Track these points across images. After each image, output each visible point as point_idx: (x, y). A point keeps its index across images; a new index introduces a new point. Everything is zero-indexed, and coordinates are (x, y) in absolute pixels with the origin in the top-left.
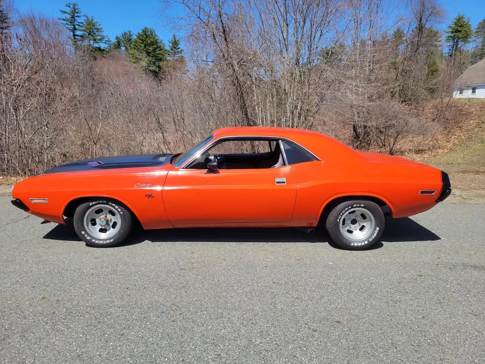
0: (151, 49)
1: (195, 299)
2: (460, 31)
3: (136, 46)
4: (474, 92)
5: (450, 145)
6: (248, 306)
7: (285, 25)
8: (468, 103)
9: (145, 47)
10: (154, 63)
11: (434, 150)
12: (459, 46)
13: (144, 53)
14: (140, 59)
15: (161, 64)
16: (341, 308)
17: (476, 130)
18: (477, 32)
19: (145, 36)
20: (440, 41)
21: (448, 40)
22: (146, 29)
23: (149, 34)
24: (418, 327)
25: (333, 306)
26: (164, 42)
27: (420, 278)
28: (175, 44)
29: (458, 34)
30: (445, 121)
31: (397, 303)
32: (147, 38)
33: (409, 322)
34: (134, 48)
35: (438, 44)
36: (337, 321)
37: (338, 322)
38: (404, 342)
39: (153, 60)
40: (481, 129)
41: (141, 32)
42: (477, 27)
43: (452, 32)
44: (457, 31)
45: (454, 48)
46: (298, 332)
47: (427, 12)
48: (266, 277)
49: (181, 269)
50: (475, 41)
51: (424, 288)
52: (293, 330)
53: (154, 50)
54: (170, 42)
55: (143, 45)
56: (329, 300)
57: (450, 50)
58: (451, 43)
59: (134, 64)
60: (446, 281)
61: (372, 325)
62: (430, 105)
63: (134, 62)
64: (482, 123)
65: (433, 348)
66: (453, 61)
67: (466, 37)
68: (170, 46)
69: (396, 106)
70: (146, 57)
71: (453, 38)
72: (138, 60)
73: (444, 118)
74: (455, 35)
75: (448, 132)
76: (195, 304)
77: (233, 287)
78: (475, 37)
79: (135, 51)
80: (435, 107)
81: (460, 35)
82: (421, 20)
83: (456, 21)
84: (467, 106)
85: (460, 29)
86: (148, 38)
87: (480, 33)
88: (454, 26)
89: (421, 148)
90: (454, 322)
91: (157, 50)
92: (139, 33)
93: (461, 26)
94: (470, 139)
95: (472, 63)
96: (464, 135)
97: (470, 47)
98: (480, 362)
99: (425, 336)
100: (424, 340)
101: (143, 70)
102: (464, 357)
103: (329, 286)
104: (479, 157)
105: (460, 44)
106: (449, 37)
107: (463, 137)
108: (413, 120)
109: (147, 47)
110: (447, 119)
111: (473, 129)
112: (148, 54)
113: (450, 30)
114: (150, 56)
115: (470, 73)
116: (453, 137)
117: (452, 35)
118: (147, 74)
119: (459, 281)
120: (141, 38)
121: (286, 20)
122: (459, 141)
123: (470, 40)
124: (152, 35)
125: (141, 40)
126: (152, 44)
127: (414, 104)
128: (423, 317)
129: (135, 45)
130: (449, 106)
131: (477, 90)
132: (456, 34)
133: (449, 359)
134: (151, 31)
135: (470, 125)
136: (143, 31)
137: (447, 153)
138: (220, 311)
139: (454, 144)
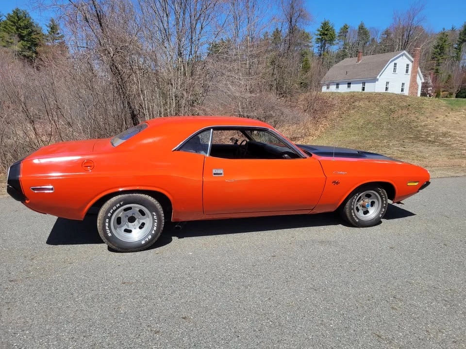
0: (25, 32)
1: (19, 316)
2: (326, 35)
3: (6, 29)
4: (337, 87)
5: (317, 133)
6: (84, 315)
7: (165, 15)
8: (331, 96)
9: (17, 29)
10: (29, 48)
11: (306, 137)
12: (326, 47)
13: (16, 36)
14: (11, 43)
15: (38, 49)
16: (190, 301)
17: (338, 119)
18: (339, 36)
19: (16, 18)
20: (311, 42)
21: (317, 42)
22: (17, 10)
23: (22, 16)
24: (263, 310)
25: (183, 301)
26: (40, 25)
27: (273, 259)
28: (53, 28)
29: (325, 36)
30: (314, 112)
31: (247, 288)
32: (19, 20)
33: (255, 306)
34: (4, 31)
35: (310, 44)
36: (184, 316)
37: (184, 318)
38: (247, 329)
39: (28, 45)
40: (341, 119)
41: (11, 13)
42: (339, 32)
43: (320, 35)
44: (324, 34)
45: (323, 49)
46: (138, 338)
47: (296, 14)
48: (116, 278)
49: (11, 281)
50: (338, 43)
51: (275, 268)
52: (132, 336)
53: (29, 34)
54: (47, 26)
55: (14, 28)
56: (180, 295)
57: (319, 50)
58: (319, 45)
59: (5, 49)
60: (295, 259)
61: (219, 315)
62: (302, 98)
63: (4, 46)
64: (342, 114)
65: (273, 331)
66: (322, 60)
67: (331, 40)
68: (48, 30)
69: (273, 97)
70: (19, 42)
71: (322, 40)
72: (9, 44)
73: (313, 109)
74: (322, 38)
75: (316, 122)
76: (17, 323)
77: (72, 294)
78: (338, 40)
79: (5, 33)
80: (306, 99)
81: (326, 38)
82: (291, 21)
83: (322, 25)
84: (330, 99)
85: (326, 32)
86: (21, 20)
87: (341, 37)
88: (321, 29)
89: (295, 135)
90: (296, 299)
91: (33, 34)
92: (9, 14)
93: (327, 30)
94: (333, 127)
95: (336, 62)
96: (328, 124)
97: (334, 48)
98: (313, 337)
99: (268, 319)
100: (266, 323)
101: (16, 55)
102: (299, 335)
103: (183, 278)
104: (340, 143)
105: (327, 45)
106: (318, 39)
107: (328, 126)
108: (287, 111)
109: (19, 30)
110: (316, 110)
111: (336, 119)
112: (21, 37)
113: (319, 33)
114: (23, 40)
115: (334, 71)
116: (320, 126)
117: (320, 37)
118: (20, 59)
119: (306, 258)
120: (13, 19)
121: (164, 10)
122: (325, 129)
123: (334, 42)
124: (25, 17)
125: (12, 21)
126: (26, 27)
127: (289, 96)
128: (270, 299)
129: (5, 27)
130: (317, 99)
131: (340, 86)
132: (323, 36)
133: (286, 340)
134: (24, 13)
135: (334, 116)
136: (14, 12)
137: (315, 140)
138: (47, 328)
139: (321, 132)
